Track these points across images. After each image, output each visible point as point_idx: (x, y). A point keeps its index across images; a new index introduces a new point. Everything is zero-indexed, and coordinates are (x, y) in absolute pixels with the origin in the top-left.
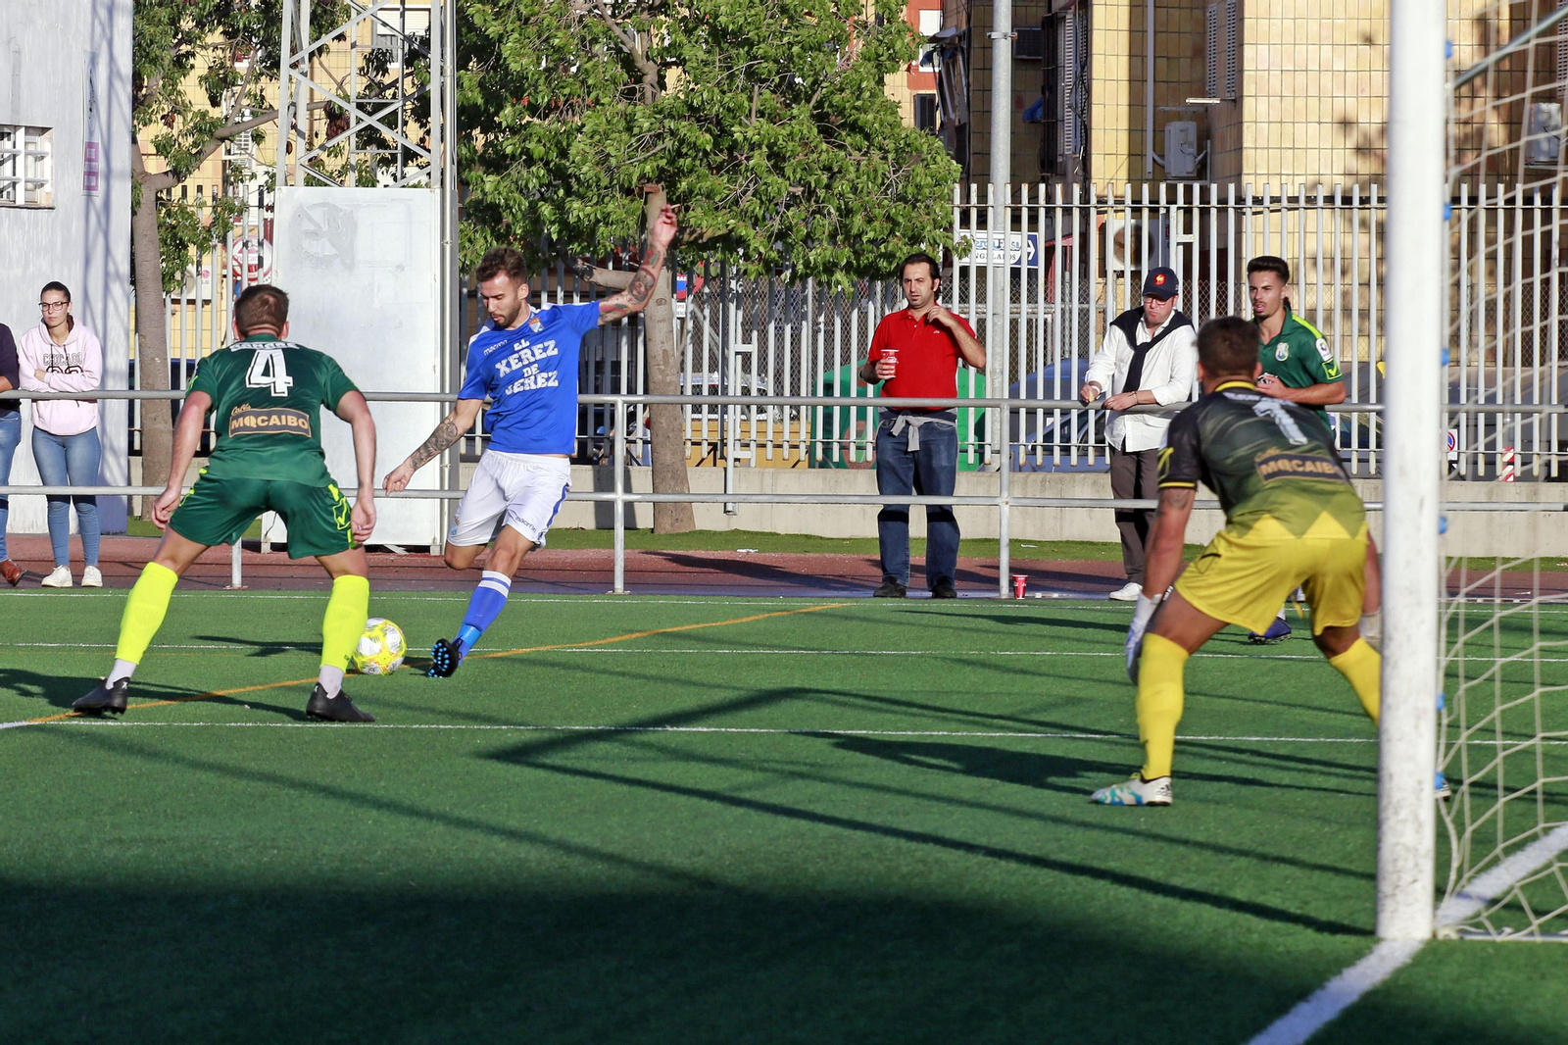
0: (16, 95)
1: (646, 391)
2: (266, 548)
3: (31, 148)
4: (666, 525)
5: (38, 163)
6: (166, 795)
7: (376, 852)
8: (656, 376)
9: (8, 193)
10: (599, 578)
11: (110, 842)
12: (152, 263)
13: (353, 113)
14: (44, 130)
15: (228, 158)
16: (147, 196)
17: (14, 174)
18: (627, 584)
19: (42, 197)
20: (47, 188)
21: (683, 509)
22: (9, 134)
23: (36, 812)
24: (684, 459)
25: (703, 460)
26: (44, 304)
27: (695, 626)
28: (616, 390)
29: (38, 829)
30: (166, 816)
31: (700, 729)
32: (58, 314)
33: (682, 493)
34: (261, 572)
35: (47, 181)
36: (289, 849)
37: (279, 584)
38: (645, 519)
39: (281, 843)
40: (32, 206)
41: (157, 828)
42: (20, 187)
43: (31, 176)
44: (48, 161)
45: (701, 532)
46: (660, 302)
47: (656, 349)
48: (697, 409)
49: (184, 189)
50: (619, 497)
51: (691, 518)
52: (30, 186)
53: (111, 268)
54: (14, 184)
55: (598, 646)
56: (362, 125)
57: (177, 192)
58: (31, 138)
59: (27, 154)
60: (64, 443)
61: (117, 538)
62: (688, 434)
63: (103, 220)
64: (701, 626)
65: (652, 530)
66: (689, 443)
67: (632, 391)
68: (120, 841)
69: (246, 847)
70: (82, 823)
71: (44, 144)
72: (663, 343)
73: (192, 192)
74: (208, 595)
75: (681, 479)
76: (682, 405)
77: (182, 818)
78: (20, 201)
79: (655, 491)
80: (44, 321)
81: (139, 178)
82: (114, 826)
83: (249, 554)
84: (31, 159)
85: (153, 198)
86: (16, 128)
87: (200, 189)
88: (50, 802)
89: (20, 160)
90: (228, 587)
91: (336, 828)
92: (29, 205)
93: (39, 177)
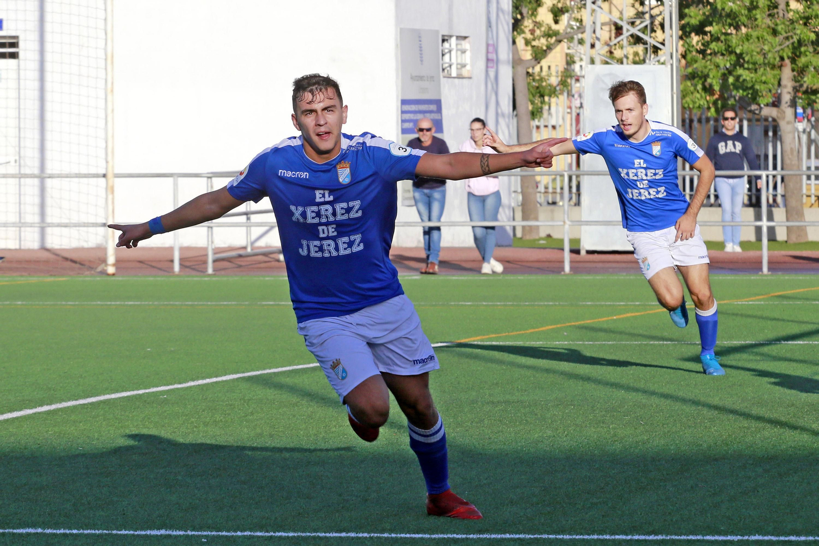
0: (450, 20)
1: (782, 169)
2: (583, 252)
3: (459, 47)
4: (794, 239)
5: (463, 55)
6: (519, 379)
7: (624, 406)
8: (787, 161)
9: (448, 71)
10: (755, 265)
11: (488, 403)
12: (525, 106)
13: (626, 27)
14: (465, 38)
15: (568, 51)
16: (521, 71)
17: (450, 60)
18: (769, 269)
19: (465, 72)
20: (468, 67)
21: (802, 230)
22: (447, 40)
23: (451, 388)
24: (802, 204)
25: (812, 205)
26: (472, 130)
27: (802, 290)
28: (766, 168)
29: (451, 397)
30: (518, 390)
31: (799, 342)
32: (478, 134)
33: (801, 221)
34: (581, 265)
35: (467, 64)
36: (579, 405)
37: (589, 271)
38: (781, 235)
39: (576, 403)
40: (460, 77)
41: (512, 396)
42: (454, 68)
43: (459, 61)
44: (468, 54)
45: (812, 243)
46: (788, 123)
47: (787, 147)
48: (809, 178)
49: (541, 68)
50: (765, 224)
51: (806, 234)
52: (459, 66)
53: (499, 111)
54: (450, 66)
55: (751, 301)
56: (630, 33)
57: (537, 69)
58: (459, 42)
59: (457, 50)
60: (483, 199)
61: (507, 249)
62: (804, 191)
63: (495, 86)
64: (806, 290)
65: (786, 242)
66: (805, 196)
67: (775, 168)
68: (493, 403)
69: (558, 405)
70: (474, 394)
71: (466, 45)
72: (790, 144)
73: (545, 69)
74: (551, 277)
75: (800, 215)
76: (801, 175)
77: (525, 391)
78: (454, 74)
79: (788, 220)
80: (472, 138)
81: (516, 62)
82: (490, 395)
83: (574, 255)
84: (459, 53)
85: (525, 72)
86: (451, 36)
87: (549, 67)
88: (459, 383)
89: (453, 53)
90: (563, 273)
91: (605, 395)
92: (459, 76)
93: (463, 62)
